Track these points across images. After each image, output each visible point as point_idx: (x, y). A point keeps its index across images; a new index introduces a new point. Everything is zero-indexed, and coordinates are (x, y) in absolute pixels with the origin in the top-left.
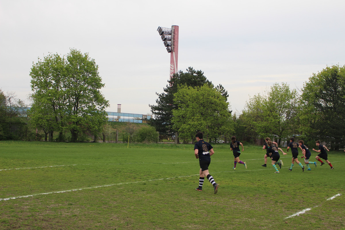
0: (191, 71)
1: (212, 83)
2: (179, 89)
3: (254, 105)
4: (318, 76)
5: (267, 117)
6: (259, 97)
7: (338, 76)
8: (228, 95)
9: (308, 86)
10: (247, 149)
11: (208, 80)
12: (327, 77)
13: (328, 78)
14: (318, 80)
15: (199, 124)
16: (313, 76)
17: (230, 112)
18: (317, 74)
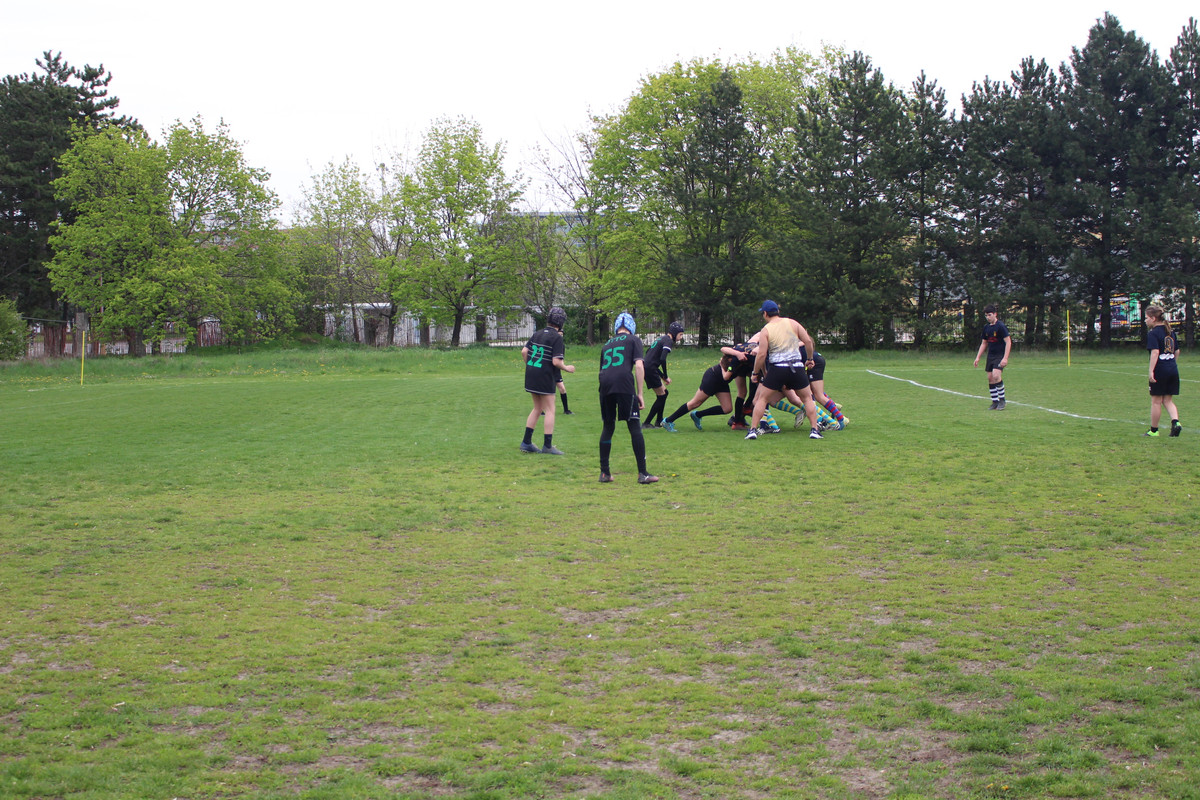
0: (54, 68)
2: (77, 138)
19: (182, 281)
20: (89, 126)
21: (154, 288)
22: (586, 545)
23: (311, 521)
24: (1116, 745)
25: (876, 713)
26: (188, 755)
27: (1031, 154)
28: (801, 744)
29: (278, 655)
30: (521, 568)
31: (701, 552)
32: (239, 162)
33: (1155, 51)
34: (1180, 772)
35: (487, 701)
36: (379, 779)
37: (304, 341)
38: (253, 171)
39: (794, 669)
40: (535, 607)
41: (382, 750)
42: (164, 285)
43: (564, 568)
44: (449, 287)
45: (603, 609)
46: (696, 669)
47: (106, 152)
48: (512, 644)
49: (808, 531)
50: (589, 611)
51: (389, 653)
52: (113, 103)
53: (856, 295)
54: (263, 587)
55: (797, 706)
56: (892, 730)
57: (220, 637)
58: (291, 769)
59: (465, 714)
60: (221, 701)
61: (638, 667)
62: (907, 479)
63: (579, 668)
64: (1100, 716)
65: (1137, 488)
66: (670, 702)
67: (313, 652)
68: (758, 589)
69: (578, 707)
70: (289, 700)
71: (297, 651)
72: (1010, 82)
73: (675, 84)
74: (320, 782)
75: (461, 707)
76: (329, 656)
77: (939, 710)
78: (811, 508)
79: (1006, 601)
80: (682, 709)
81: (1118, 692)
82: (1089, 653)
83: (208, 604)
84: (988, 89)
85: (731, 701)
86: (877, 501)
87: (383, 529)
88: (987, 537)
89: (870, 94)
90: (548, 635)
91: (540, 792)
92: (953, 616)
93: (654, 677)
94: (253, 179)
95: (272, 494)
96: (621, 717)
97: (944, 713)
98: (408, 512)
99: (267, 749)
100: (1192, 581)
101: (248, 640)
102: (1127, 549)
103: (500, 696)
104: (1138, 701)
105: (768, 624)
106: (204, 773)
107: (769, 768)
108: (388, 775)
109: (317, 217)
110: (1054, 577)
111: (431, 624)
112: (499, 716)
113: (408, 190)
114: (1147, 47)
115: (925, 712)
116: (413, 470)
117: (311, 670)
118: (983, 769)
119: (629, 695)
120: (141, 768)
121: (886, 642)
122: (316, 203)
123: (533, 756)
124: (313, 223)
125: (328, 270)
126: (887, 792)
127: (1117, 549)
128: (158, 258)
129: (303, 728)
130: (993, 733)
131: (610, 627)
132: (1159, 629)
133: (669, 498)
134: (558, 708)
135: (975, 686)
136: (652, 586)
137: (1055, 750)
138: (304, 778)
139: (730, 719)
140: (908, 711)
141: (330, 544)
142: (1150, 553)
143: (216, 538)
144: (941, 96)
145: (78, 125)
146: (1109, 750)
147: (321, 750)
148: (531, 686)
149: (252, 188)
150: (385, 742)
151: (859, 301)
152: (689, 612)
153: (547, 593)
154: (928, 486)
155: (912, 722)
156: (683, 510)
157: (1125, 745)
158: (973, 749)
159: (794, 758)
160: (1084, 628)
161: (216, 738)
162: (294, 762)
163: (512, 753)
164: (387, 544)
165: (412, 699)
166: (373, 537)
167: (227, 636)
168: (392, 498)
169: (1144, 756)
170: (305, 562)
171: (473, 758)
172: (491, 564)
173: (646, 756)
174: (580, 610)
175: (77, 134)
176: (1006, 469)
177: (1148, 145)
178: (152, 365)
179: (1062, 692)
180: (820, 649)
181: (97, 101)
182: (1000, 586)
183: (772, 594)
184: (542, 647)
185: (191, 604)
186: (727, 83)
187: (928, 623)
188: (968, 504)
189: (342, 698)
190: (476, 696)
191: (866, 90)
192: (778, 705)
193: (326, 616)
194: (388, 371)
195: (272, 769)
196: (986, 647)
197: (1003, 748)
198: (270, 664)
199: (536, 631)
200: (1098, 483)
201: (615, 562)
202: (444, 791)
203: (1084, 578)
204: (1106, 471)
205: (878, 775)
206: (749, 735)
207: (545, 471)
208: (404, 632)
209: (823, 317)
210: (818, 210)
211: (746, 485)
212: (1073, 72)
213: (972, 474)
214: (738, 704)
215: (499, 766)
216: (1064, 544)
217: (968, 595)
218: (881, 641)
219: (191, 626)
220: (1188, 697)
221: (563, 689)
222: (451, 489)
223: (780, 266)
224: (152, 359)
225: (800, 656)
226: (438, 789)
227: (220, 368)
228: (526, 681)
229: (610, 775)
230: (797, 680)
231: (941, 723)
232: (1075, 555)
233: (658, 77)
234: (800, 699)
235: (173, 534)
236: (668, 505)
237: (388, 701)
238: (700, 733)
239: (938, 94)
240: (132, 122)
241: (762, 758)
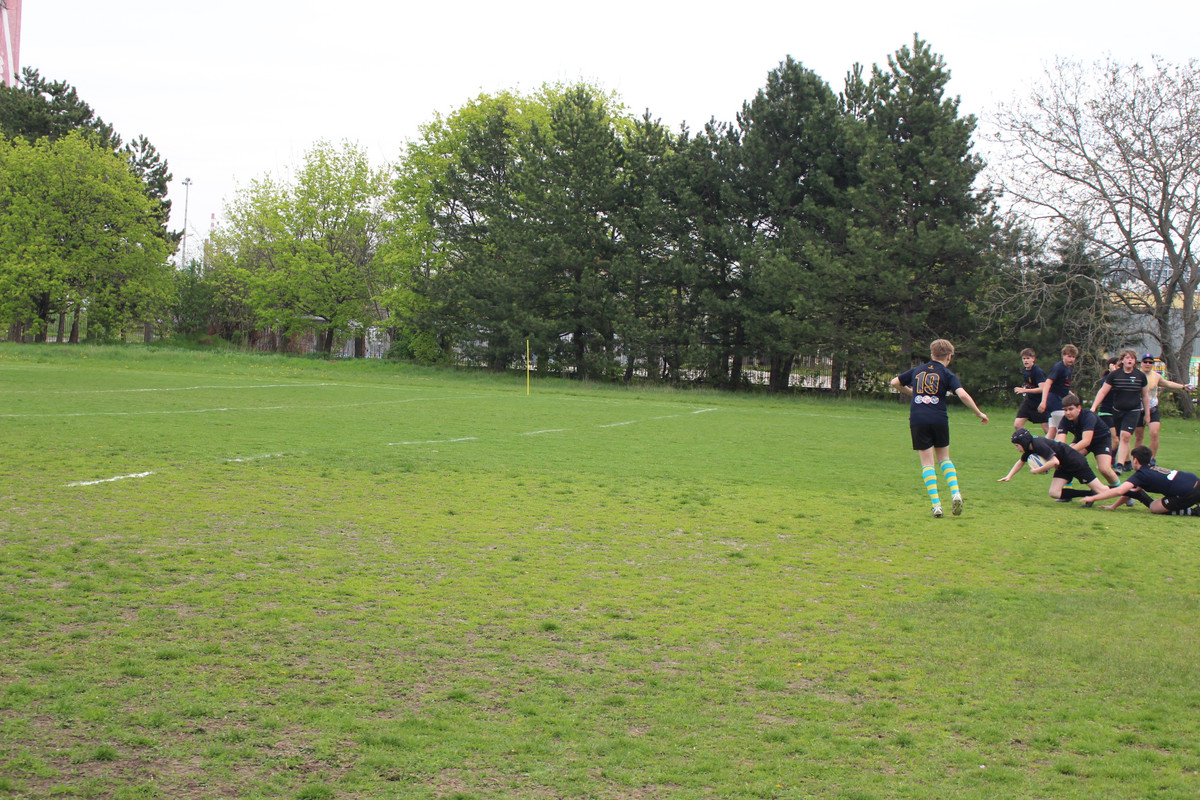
0: (32, 82)
1: (117, 129)
3: (249, 214)
4: (449, 122)
5: (285, 254)
6: (268, 185)
7: (508, 125)
8: (171, 176)
9: (414, 155)
10: (205, 360)
11: (99, 119)
12: (474, 128)
13: (478, 133)
14: (446, 134)
15: (42, 270)
16: (433, 120)
17: (177, 237)
18: (446, 114)
37: (200, 343)
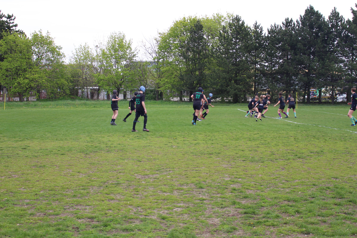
2: (5, 36)
19: (35, 79)
20: (8, 32)
21: (27, 81)
22: (146, 157)
23: (67, 149)
24: (285, 212)
25: (220, 203)
26: (23, 213)
27: (287, 46)
28: (198, 211)
29: (53, 186)
30: (126, 163)
31: (179, 160)
32: (53, 44)
33: (324, 17)
34: (302, 220)
35: (111, 199)
36: (77, 220)
37: (72, 98)
38: (57, 47)
39: (200, 192)
40: (129, 174)
41: (79, 212)
42: (29, 80)
43: (139, 163)
44: (115, 83)
45: (148, 175)
46: (172, 191)
47: (13, 40)
48: (120, 184)
49: (211, 154)
50: (144, 175)
51: (85, 186)
52: (16, 26)
53: (236, 87)
54: (51, 168)
55: (198, 201)
56: (224, 208)
57: (37, 181)
58: (52, 217)
59: (104, 202)
60: (35, 198)
61: (155, 191)
62: (243, 140)
63: (138, 191)
64: (282, 205)
65: (308, 143)
66: (163, 200)
67: (63, 185)
68: (193, 170)
69: (137, 201)
70: (54, 198)
71: (58, 185)
72: (282, 25)
73: (183, 24)
74: (60, 220)
75: (103, 201)
76: (67, 186)
77: (238, 203)
78: (213, 147)
79: (263, 174)
80: (166, 202)
81: (289, 198)
82: (284, 188)
83: (34, 172)
84: (275, 27)
85: (180, 200)
86: (232, 146)
87: (88, 152)
88: (262, 156)
89: (241, 28)
90: (131, 182)
91: (122, 223)
92: (248, 178)
93: (159, 193)
94: (57, 49)
95: (57, 142)
96: (148, 204)
97: (239, 204)
98: (96, 147)
99: (46, 211)
100: (317, 169)
101: (45, 182)
102: (301, 160)
103: (115, 198)
104: (295, 201)
105: (195, 179)
106: (28, 218)
107: (187, 218)
108: (80, 219)
109: (76, 61)
110: (278, 168)
111: (98, 178)
112: (113, 203)
113: (104, 54)
114: (322, 15)
115: (234, 203)
116: (99, 135)
117: (62, 190)
118: (247, 218)
119: (151, 198)
120: (9, 216)
121: (227, 185)
122: (76, 57)
123: (122, 214)
124: (75, 63)
125: (80, 77)
126: (219, 224)
127: (298, 160)
128: (28, 72)
129: (57, 206)
130: (252, 209)
131: (149, 180)
132: (305, 182)
133: (172, 144)
134: (130, 201)
135: (250, 197)
136: (163, 169)
137: (268, 213)
138: (56, 219)
139: (179, 205)
140: (229, 203)
141: (72, 156)
142: (307, 161)
143: (39, 154)
144: (261, 29)
145: (5, 32)
146: (283, 214)
147: (62, 212)
148: (124, 195)
149: (57, 52)
150: (80, 210)
151: (236, 89)
152: (173, 176)
153: (133, 170)
154: (248, 142)
155: (230, 206)
156: (176, 148)
157: (288, 212)
158: (245, 213)
159: (195, 215)
160: (284, 181)
161: (32, 208)
162: (53, 215)
163: (116, 213)
164: (89, 156)
165: (89, 198)
166: (85, 154)
167: (39, 181)
168: (92, 143)
169: (293, 215)
170: (64, 161)
171: (104, 214)
172: (118, 162)
173: (154, 214)
174: (141, 175)
175: (5, 35)
176: (271, 137)
177: (322, 44)
178: (26, 104)
179: (273, 199)
180: (208, 186)
181: (11, 25)
182: (262, 170)
183: (197, 171)
184: (129, 185)
185: (29, 172)
186: (199, 24)
187: (240, 180)
188: (258, 147)
189: (70, 198)
190: (108, 198)
191: (239, 26)
192: (193, 201)
193: (68, 176)
194: (96, 107)
195: (47, 217)
196: (255, 186)
197: (254, 213)
198: (50, 189)
199: (128, 181)
200: (297, 142)
201: (154, 162)
202: (95, 223)
203: (287, 168)
204: (300, 138)
205: (218, 220)
206: (184, 209)
207: (138, 136)
208: (90, 180)
209: (226, 93)
210: (225, 62)
211: (196, 141)
212: (300, 22)
213: (261, 139)
214: (182, 201)
215: (111, 216)
216: (283, 158)
217: (253, 172)
218: (226, 184)
219: (29, 178)
220: (308, 200)
221: (133, 196)
222: (110, 141)
223: (213, 78)
224: (26, 102)
225: (202, 188)
226: (93, 222)
227: (47, 105)
228: (122, 194)
229: (142, 219)
230: (200, 195)
231: (238, 206)
232: (286, 162)
233: (178, 21)
234: (200, 200)
235: (26, 152)
236: (172, 146)
237: (83, 199)
238: (170, 208)
239: (261, 28)
240: (21, 31)
241: (186, 215)
